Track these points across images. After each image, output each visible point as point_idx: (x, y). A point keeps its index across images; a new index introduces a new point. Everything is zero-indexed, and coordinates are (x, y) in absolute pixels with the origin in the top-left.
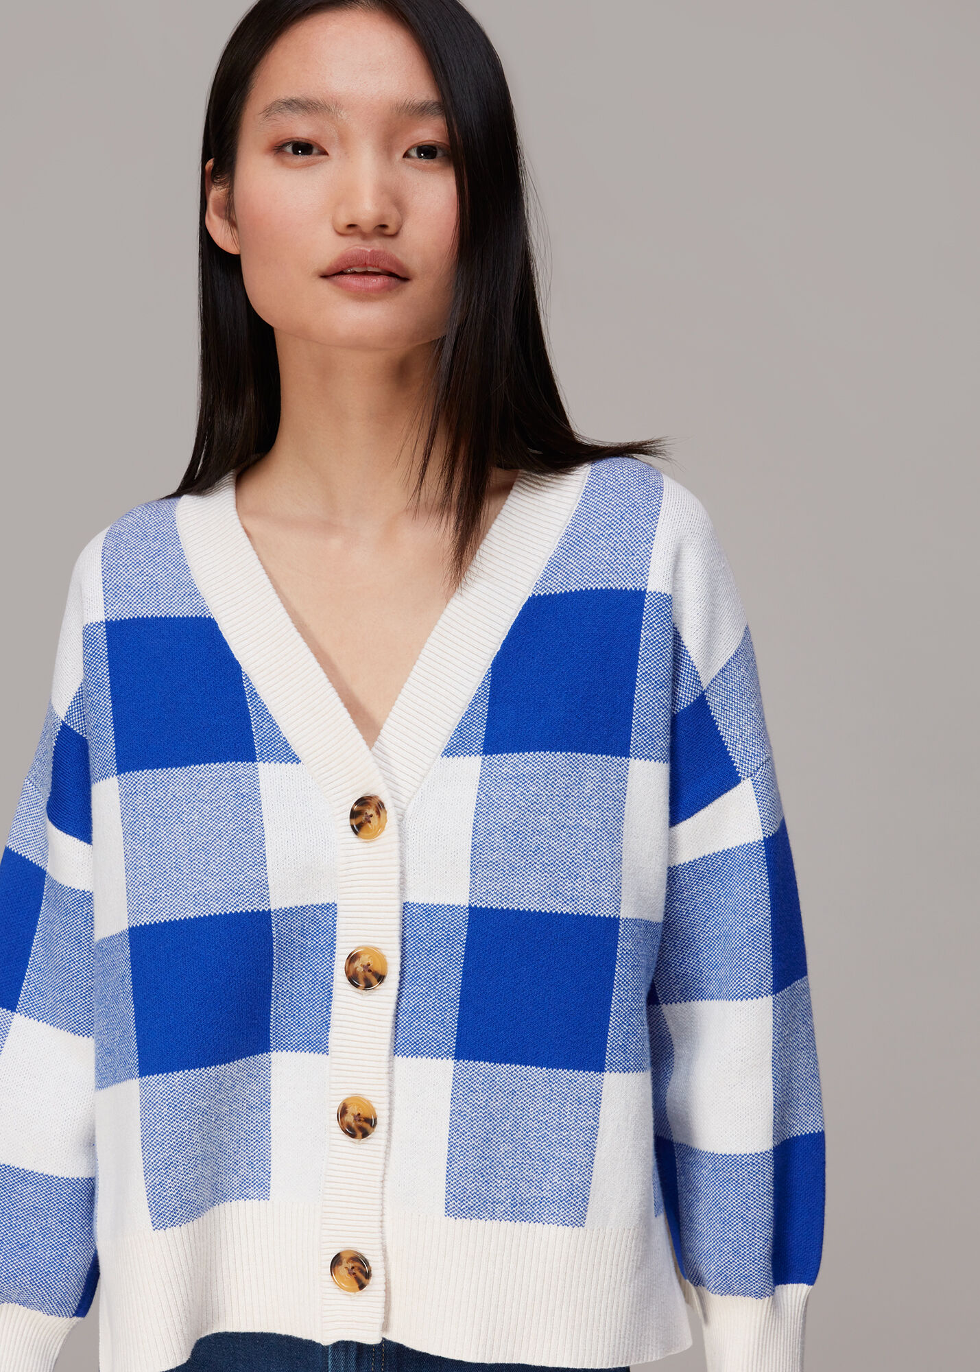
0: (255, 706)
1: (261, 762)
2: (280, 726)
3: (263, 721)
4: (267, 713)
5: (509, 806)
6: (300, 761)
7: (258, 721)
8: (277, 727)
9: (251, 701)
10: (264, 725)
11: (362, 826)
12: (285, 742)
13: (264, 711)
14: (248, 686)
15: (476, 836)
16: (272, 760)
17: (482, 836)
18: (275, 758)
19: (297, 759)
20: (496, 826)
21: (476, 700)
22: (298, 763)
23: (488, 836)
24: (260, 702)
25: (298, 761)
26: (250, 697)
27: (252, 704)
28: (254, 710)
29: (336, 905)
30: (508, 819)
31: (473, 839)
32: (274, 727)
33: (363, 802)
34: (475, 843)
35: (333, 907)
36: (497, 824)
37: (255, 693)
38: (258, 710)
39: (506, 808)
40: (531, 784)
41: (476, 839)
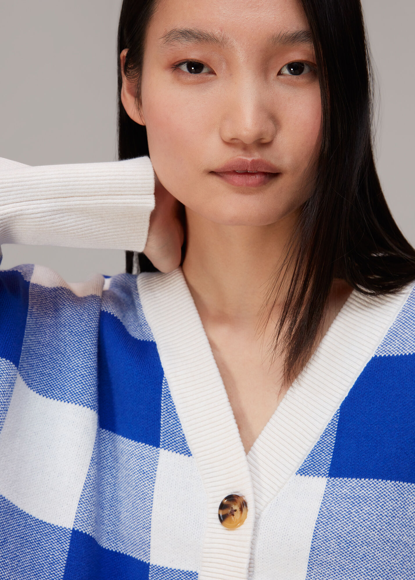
0: (167, 404)
1: (163, 449)
2: (182, 425)
3: (170, 417)
4: (175, 412)
5: (345, 520)
6: (191, 455)
7: (166, 417)
8: (180, 424)
9: (164, 399)
10: (170, 420)
11: (227, 517)
12: (183, 438)
13: (172, 410)
14: (165, 388)
15: (315, 540)
16: (171, 449)
17: (320, 541)
18: (173, 448)
19: (189, 453)
20: (333, 535)
21: (326, 433)
22: (189, 456)
23: (325, 542)
24: (171, 402)
25: (189, 454)
26: (165, 397)
27: (164, 402)
28: (165, 407)
29: (197, 574)
30: (343, 530)
31: (312, 542)
32: (178, 424)
33: (231, 498)
34: (314, 546)
35: (195, 575)
36: (333, 533)
37: (170, 395)
38: (169, 408)
39: (343, 522)
40: (365, 504)
41: (315, 543)
